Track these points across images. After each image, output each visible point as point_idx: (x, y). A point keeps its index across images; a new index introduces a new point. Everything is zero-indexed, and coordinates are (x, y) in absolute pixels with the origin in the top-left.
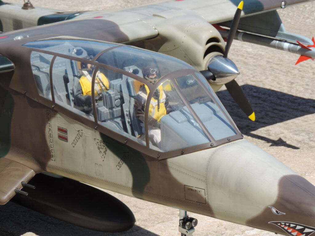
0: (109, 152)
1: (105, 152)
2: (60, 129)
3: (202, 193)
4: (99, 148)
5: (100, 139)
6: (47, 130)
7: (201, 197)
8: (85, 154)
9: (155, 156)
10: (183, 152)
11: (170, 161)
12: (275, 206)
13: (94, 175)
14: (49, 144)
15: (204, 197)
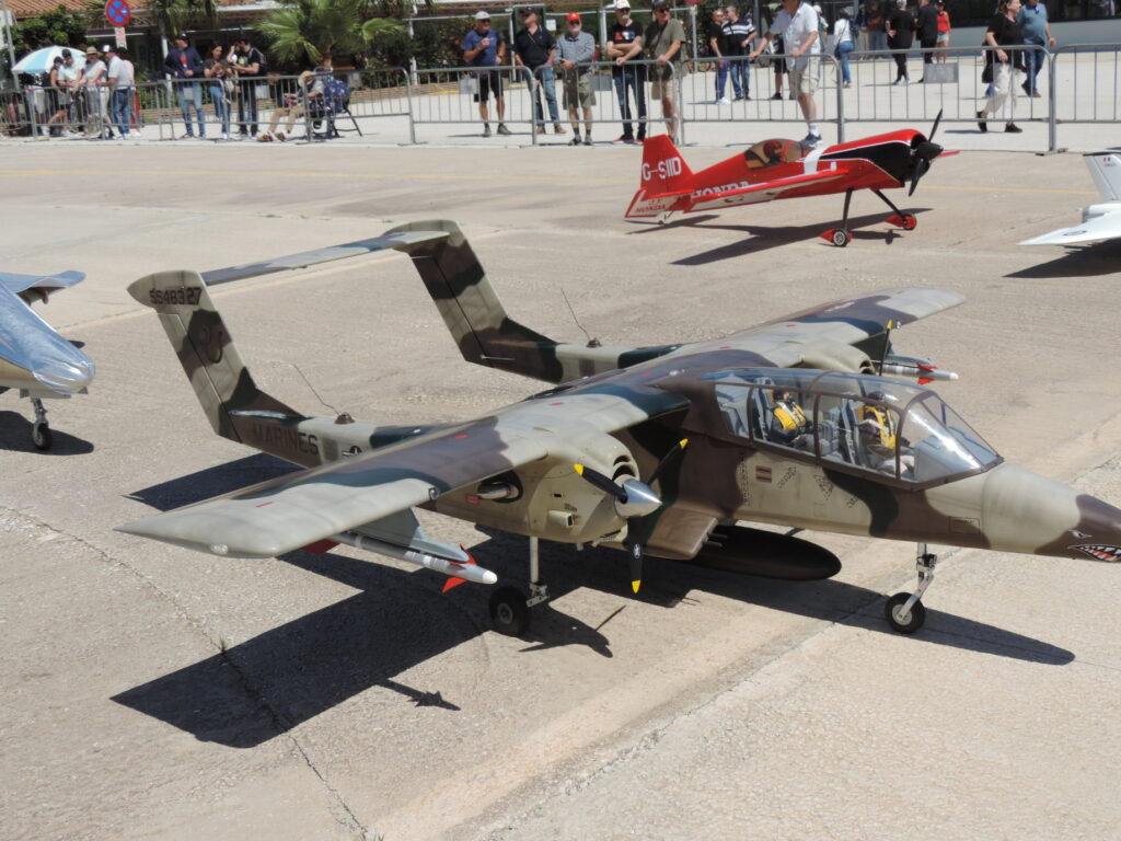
0: (836, 488)
1: (831, 490)
2: (759, 469)
3: (976, 524)
4: (821, 486)
5: (823, 475)
6: (739, 472)
7: (974, 528)
8: (798, 495)
9: (908, 488)
10: (946, 480)
11: (929, 492)
12: (1078, 528)
13: (812, 517)
14: (741, 487)
15: (977, 526)
